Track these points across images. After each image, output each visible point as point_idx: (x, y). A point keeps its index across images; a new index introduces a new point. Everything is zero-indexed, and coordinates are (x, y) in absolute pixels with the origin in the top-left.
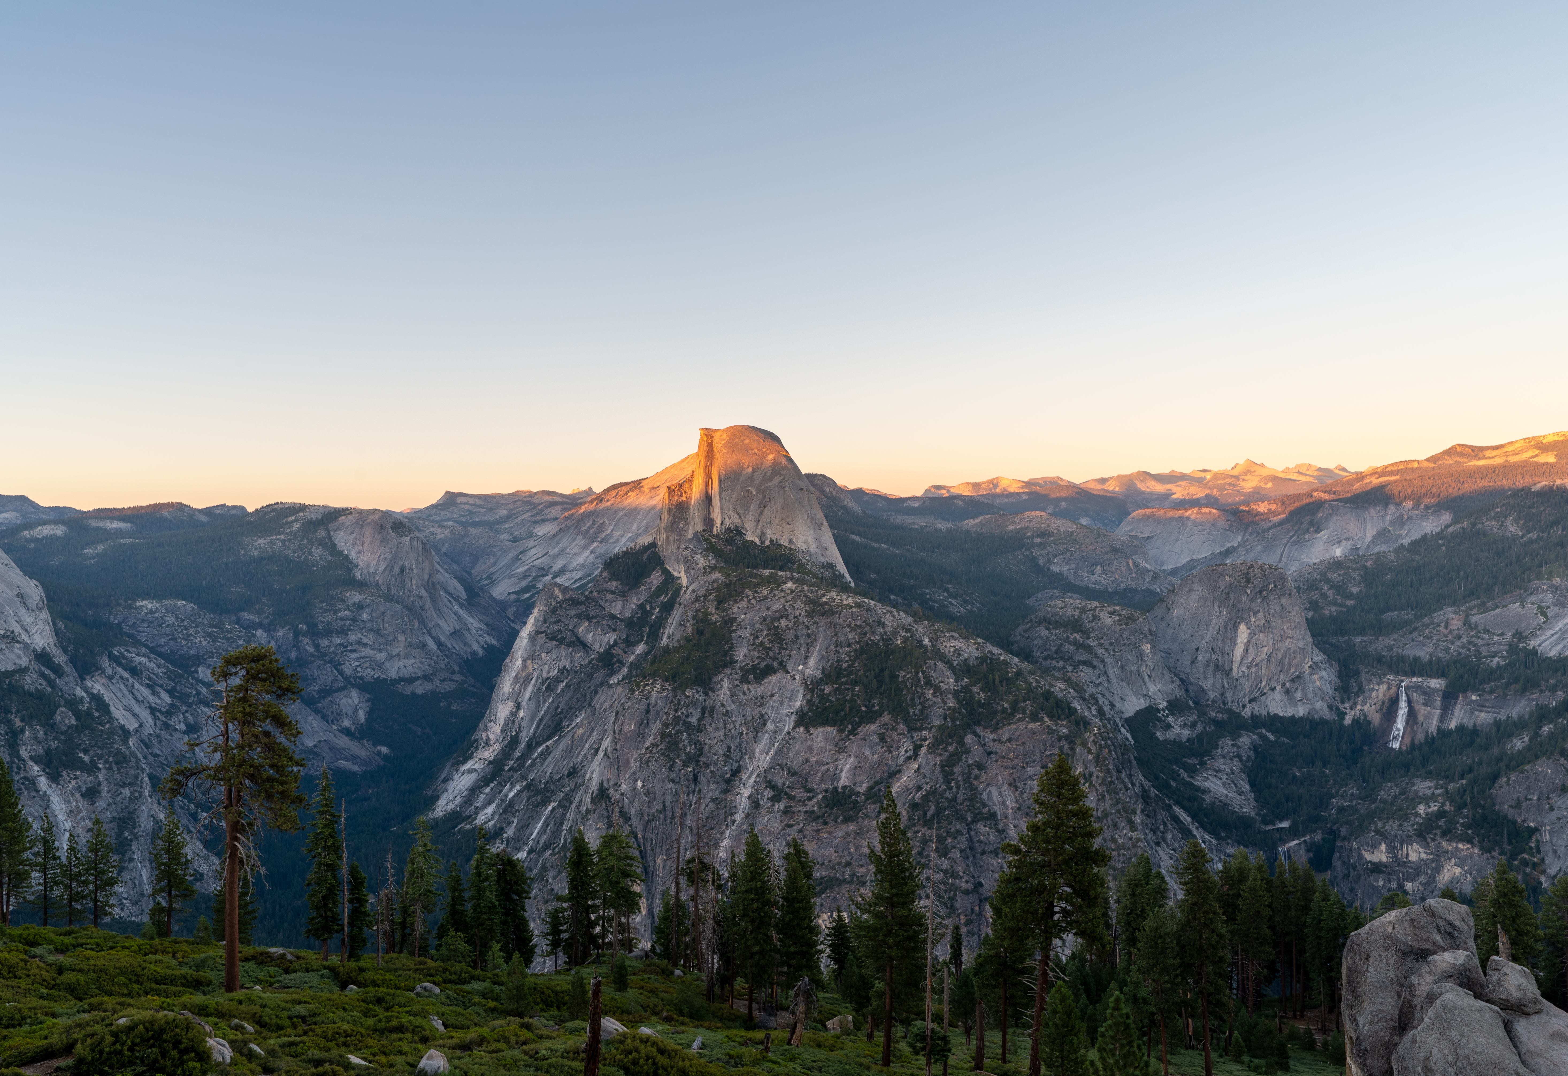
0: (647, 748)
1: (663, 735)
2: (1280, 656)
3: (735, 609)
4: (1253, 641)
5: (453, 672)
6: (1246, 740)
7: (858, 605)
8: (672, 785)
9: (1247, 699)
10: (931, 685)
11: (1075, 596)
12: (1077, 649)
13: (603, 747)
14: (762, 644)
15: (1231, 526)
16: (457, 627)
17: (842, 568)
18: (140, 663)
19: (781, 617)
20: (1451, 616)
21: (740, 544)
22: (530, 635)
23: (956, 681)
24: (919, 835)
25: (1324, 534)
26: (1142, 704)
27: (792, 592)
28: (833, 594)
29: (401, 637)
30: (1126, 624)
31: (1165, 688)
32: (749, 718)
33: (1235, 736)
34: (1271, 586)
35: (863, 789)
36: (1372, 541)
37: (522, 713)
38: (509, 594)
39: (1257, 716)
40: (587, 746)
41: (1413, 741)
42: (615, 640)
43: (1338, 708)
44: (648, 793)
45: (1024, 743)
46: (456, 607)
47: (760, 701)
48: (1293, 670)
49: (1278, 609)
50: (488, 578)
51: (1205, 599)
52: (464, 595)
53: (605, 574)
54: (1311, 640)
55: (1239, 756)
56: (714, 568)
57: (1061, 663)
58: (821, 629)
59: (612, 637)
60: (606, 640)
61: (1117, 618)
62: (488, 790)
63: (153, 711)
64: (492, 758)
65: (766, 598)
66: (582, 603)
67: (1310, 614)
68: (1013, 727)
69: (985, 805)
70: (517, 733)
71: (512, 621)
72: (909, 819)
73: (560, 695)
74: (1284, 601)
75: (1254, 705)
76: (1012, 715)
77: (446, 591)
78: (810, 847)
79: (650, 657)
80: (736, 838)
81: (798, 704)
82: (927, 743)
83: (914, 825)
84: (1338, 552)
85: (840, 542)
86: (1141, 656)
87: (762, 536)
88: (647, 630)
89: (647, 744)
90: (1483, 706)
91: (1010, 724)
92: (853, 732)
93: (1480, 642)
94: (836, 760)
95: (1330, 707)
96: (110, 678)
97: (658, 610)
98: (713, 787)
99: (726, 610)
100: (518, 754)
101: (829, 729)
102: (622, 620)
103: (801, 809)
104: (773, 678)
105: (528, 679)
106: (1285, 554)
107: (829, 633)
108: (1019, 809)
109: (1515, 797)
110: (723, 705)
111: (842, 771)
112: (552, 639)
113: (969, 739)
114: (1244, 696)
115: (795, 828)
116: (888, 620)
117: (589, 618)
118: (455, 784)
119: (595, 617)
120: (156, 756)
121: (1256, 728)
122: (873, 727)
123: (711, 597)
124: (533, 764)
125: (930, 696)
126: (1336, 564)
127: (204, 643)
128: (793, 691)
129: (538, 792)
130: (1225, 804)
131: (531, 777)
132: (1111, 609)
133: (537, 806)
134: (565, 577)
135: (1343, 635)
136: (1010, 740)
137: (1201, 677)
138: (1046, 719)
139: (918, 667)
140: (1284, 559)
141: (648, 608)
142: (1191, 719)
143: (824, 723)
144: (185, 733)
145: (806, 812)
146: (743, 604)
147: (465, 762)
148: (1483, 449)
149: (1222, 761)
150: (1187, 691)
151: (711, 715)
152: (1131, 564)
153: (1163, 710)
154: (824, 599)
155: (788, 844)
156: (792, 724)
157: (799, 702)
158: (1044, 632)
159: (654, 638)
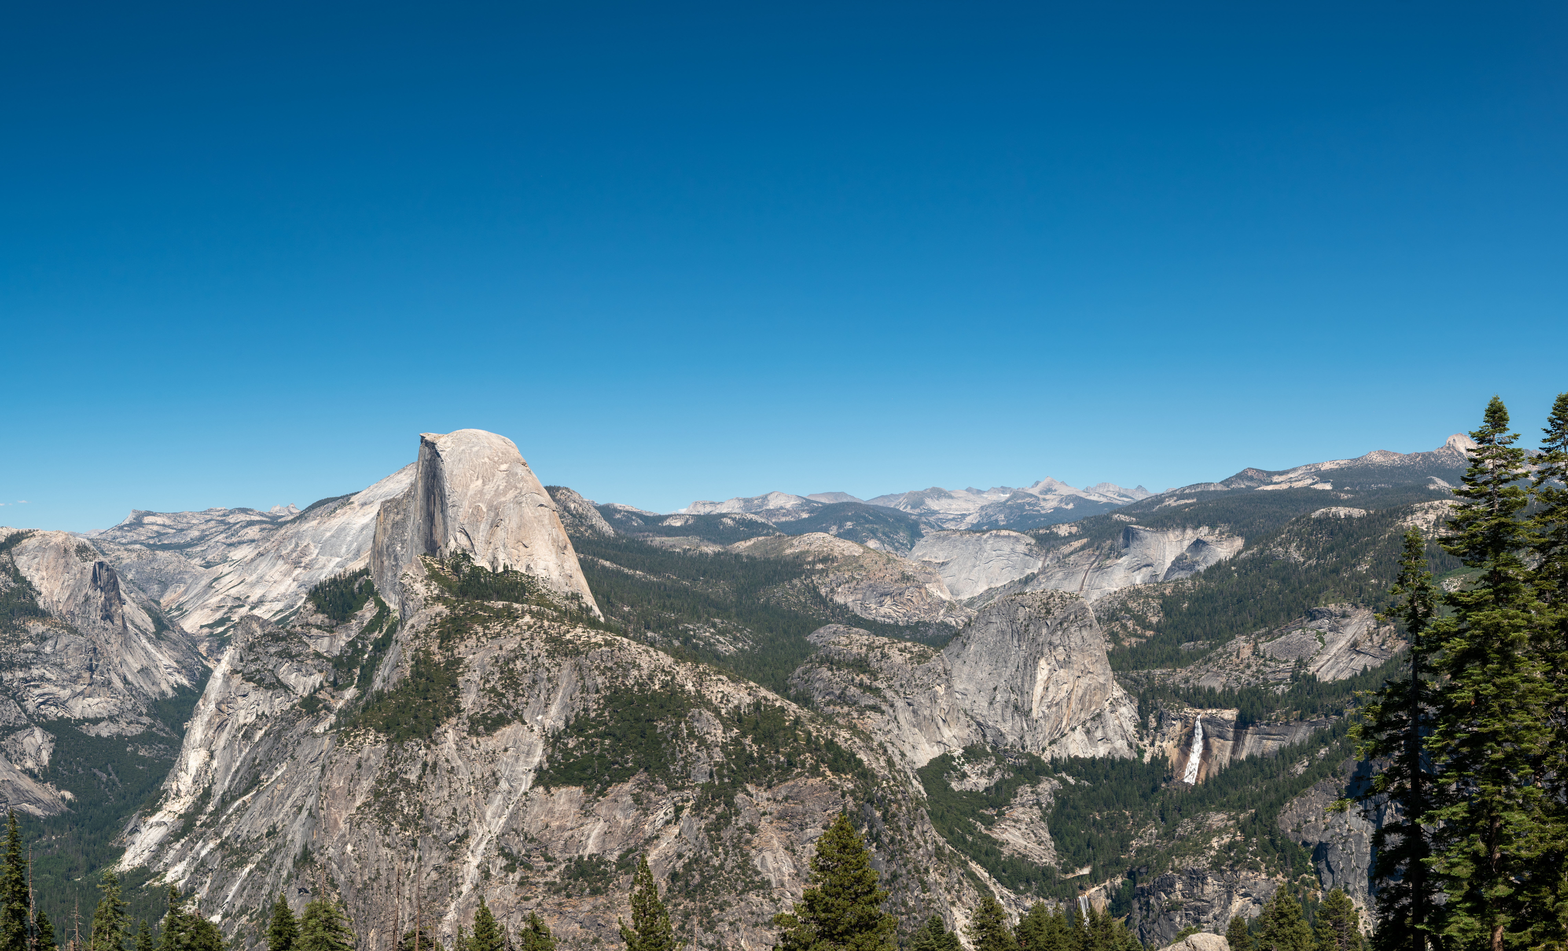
0: (358, 808)
1: (377, 794)
2: (1080, 693)
3: (462, 648)
4: (1054, 678)
5: (141, 714)
6: (1046, 786)
7: (608, 643)
8: (386, 850)
9: (1047, 741)
10: (696, 737)
11: (862, 631)
12: (864, 692)
13: (307, 806)
14: (493, 689)
15: (1031, 550)
16: (145, 663)
17: (589, 600)
19: (517, 657)
20: (1242, 644)
21: (467, 570)
22: (224, 675)
23: (724, 732)
24: (681, 907)
25: (1124, 561)
26: (936, 752)
27: (530, 627)
28: (579, 630)
29: (85, 674)
30: (919, 663)
31: (961, 734)
32: (478, 776)
33: (1034, 781)
34: (1072, 617)
35: (613, 857)
36: (1171, 568)
37: (215, 764)
38: (202, 627)
39: (1056, 760)
40: (289, 804)
41: (1207, 774)
42: (321, 683)
43: (1138, 746)
44: (359, 859)
45: (803, 802)
46: (144, 641)
47: (492, 757)
48: (1093, 708)
49: (1079, 642)
50: (179, 608)
51: (1004, 633)
52: (151, 628)
53: (309, 606)
54: (1111, 674)
55: (1039, 804)
56: (437, 599)
57: (846, 709)
58: (565, 672)
59: (317, 679)
60: (311, 683)
61: (908, 656)
62: (178, 846)
64: (182, 812)
65: (498, 635)
66: (283, 639)
67: (1111, 646)
68: (790, 783)
69: (758, 873)
70: (210, 786)
71: (205, 659)
72: (669, 890)
73: (258, 745)
74: (1085, 633)
75: (1054, 747)
76: (789, 770)
77: (133, 623)
78: (550, 923)
79: (361, 703)
80: (463, 911)
81: (536, 760)
82: (690, 804)
83: (675, 897)
84: (1138, 579)
85: (587, 567)
86: (934, 699)
87: (494, 562)
88: (358, 671)
89: (358, 803)
90: (1270, 734)
91: (786, 780)
92: (602, 793)
93: (1268, 670)
94: (582, 825)
95: (1130, 745)
97: (370, 648)
98: (435, 854)
99: (451, 649)
100: (210, 808)
101: (574, 789)
102: (328, 660)
103: (540, 880)
104: (508, 730)
105: (221, 727)
106: (1087, 582)
107: (575, 676)
108: (797, 875)
110: (447, 761)
111: (588, 837)
112: (249, 680)
113: (740, 798)
114: (1044, 739)
115: (533, 901)
116: (644, 661)
117: (291, 657)
118: (142, 837)
119: (299, 655)
121: (1055, 770)
122: (627, 787)
123: (434, 634)
124: (228, 821)
125: (694, 750)
126: (1136, 593)
128: (530, 745)
129: (234, 852)
130: (1024, 857)
131: (226, 834)
132: (901, 645)
133: (232, 867)
134: (264, 608)
135: (1143, 668)
136: (786, 799)
137: (1000, 719)
138: (828, 773)
139: (680, 716)
140: (1085, 588)
141: (360, 646)
142: (988, 766)
143: (568, 782)
145: (546, 884)
146: (472, 642)
147: (153, 813)
148: (1271, 474)
149: (1021, 810)
150: (984, 736)
151: (434, 772)
152: (924, 595)
153: (959, 758)
154: (568, 636)
155: (524, 919)
156: (530, 783)
157: (538, 757)
158: (826, 673)
159: (366, 680)
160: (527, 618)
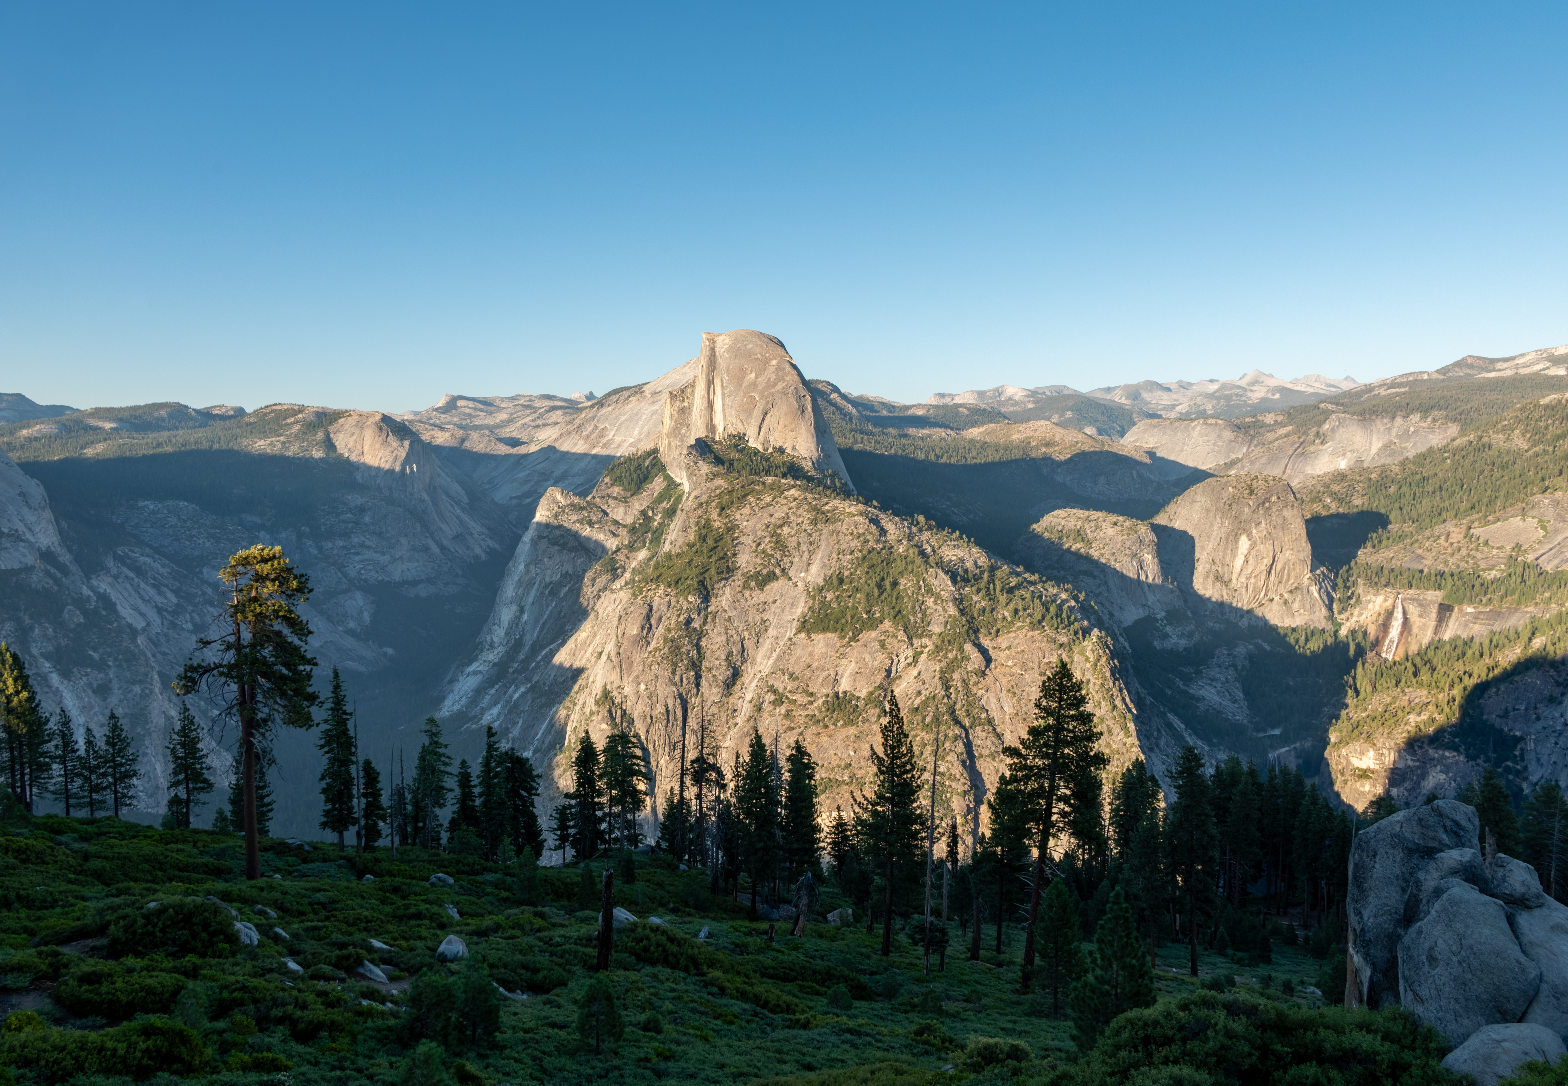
0: (650, 652)
1: (666, 639)
2: (1279, 567)
3: (738, 516)
4: (1253, 553)
5: (457, 575)
6: (1242, 649)
7: (861, 514)
8: (673, 688)
10: (932, 593)
11: (1078, 506)
13: (606, 650)
14: (764, 551)
15: (1236, 437)
16: (460, 530)
17: (845, 476)
18: (145, 563)
20: (1452, 529)
21: (742, 450)
22: (532, 540)
25: (1329, 446)
26: (1141, 613)
27: (795, 499)
28: (836, 502)
29: (403, 541)
30: (1128, 535)
31: (1163, 598)
32: (752, 624)
33: (1231, 645)
34: (1274, 498)
35: (863, 694)
36: (1378, 454)
37: (525, 617)
38: (511, 498)
39: (1254, 627)
40: (590, 649)
41: (1406, 651)
42: (617, 546)
43: (1334, 619)
44: (650, 696)
45: (1023, 651)
46: (459, 511)
47: (762, 607)
48: (1291, 582)
49: (1280, 521)
50: (489, 482)
51: (1208, 511)
52: (466, 499)
53: (607, 480)
54: (1311, 552)
55: (1234, 666)
56: (715, 475)
59: (614, 542)
60: (608, 546)
61: (1119, 528)
62: (493, 691)
63: (159, 610)
64: (496, 661)
65: (769, 505)
66: (584, 508)
68: (1013, 635)
69: (983, 710)
70: (521, 637)
71: (515, 526)
73: (563, 600)
74: (1286, 513)
75: (1252, 615)
76: (1012, 623)
77: (448, 495)
78: (811, 748)
80: (739, 739)
84: (1343, 464)
86: (1141, 567)
87: (765, 443)
88: (649, 535)
89: (650, 648)
90: (1477, 618)
91: (1009, 632)
92: (854, 638)
93: (1479, 556)
94: (837, 666)
95: (1326, 618)
96: (116, 577)
97: (660, 515)
98: (715, 690)
99: (728, 516)
100: (522, 656)
103: (802, 712)
104: (775, 585)
105: (531, 584)
106: (1290, 466)
107: (832, 540)
109: (1503, 708)
110: (725, 611)
111: (842, 676)
112: (554, 544)
115: (797, 730)
117: (591, 524)
118: (460, 685)
119: (598, 522)
120: (164, 654)
121: (1252, 637)
122: (873, 634)
124: (537, 667)
125: (931, 604)
126: (1341, 477)
127: (208, 544)
128: (795, 597)
129: (542, 694)
130: (1219, 712)
131: (535, 679)
132: (1114, 519)
133: (541, 707)
135: (1343, 547)
137: (1201, 587)
138: (1045, 628)
139: (919, 575)
140: (1288, 471)
142: (1188, 629)
143: (824, 630)
144: (192, 632)
145: (807, 716)
146: (746, 511)
147: (470, 663)
148: (1493, 361)
149: (1217, 670)
150: (1186, 601)
151: (713, 620)
152: (1135, 475)
153: (1162, 620)
155: (791, 746)
156: (794, 631)
157: (800, 609)
159: (656, 543)
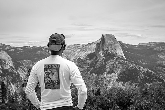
1: (95, 82)
7: (127, 62)
17: (124, 57)
18: (24, 68)
23: (143, 75)
32: (109, 80)
56: (104, 56)
58: (120, 66)
63: (25, 75)
79: (94, 70)
81: (117, 78)
82: (138, 85)
85: (124, 52)
92: (125, 83)
96: (20, 70)
99: (105, 63)
102: (90, 64)
110: (105, 77)
113: (145, 84)
116: (131, 65)
134: (81, 57)
139: (136, 73)
146: (108, 62)
154: (121, 61)
156: (116, 81)
158: (158, 68)
159: (94, 67)
160: (116, 59)
